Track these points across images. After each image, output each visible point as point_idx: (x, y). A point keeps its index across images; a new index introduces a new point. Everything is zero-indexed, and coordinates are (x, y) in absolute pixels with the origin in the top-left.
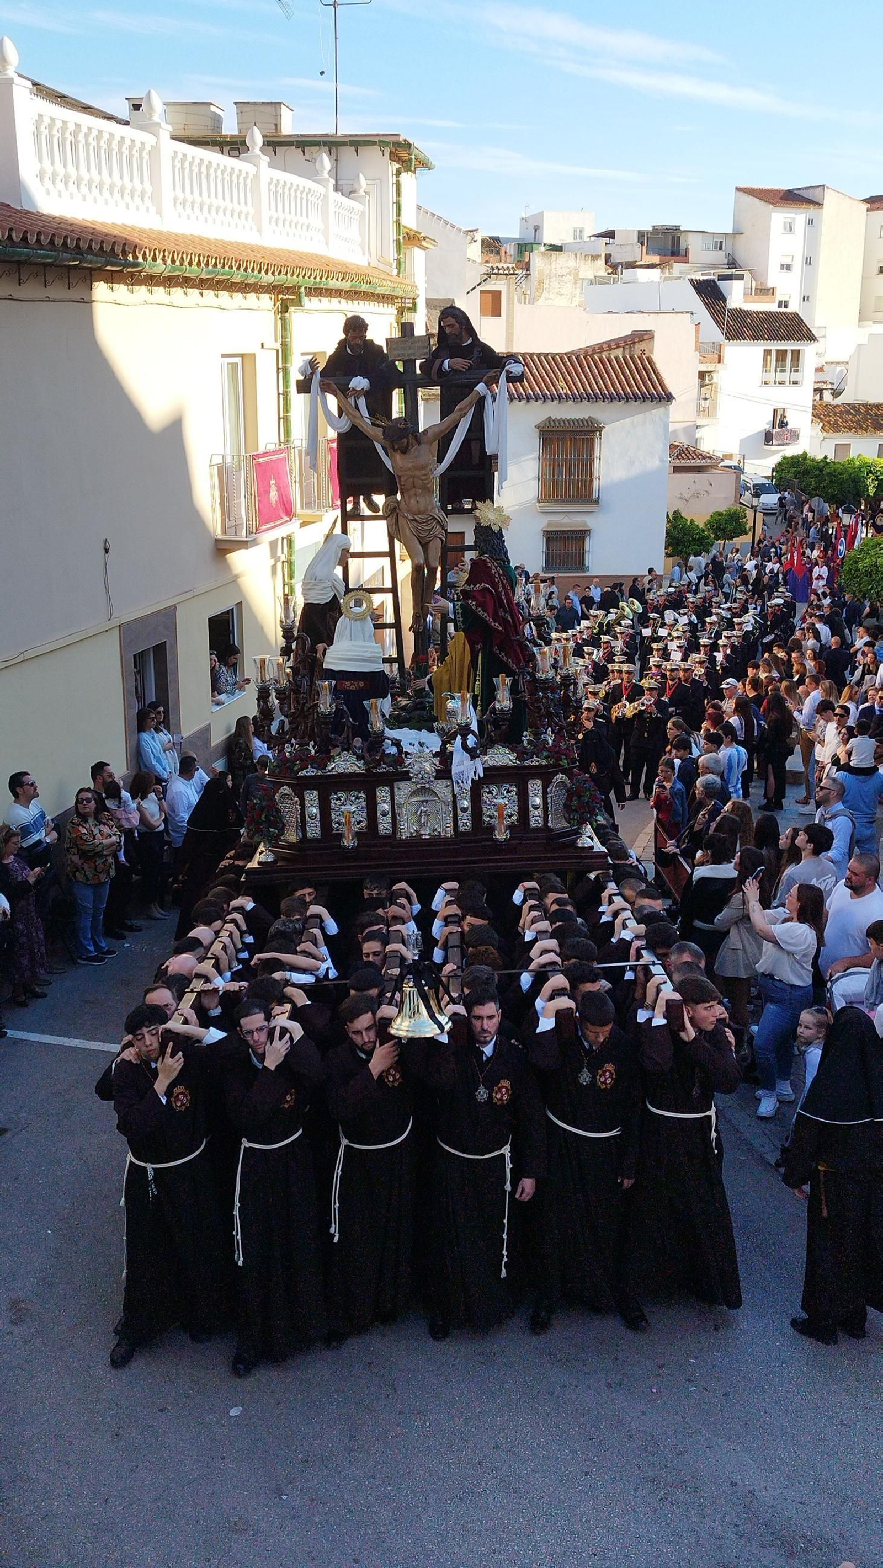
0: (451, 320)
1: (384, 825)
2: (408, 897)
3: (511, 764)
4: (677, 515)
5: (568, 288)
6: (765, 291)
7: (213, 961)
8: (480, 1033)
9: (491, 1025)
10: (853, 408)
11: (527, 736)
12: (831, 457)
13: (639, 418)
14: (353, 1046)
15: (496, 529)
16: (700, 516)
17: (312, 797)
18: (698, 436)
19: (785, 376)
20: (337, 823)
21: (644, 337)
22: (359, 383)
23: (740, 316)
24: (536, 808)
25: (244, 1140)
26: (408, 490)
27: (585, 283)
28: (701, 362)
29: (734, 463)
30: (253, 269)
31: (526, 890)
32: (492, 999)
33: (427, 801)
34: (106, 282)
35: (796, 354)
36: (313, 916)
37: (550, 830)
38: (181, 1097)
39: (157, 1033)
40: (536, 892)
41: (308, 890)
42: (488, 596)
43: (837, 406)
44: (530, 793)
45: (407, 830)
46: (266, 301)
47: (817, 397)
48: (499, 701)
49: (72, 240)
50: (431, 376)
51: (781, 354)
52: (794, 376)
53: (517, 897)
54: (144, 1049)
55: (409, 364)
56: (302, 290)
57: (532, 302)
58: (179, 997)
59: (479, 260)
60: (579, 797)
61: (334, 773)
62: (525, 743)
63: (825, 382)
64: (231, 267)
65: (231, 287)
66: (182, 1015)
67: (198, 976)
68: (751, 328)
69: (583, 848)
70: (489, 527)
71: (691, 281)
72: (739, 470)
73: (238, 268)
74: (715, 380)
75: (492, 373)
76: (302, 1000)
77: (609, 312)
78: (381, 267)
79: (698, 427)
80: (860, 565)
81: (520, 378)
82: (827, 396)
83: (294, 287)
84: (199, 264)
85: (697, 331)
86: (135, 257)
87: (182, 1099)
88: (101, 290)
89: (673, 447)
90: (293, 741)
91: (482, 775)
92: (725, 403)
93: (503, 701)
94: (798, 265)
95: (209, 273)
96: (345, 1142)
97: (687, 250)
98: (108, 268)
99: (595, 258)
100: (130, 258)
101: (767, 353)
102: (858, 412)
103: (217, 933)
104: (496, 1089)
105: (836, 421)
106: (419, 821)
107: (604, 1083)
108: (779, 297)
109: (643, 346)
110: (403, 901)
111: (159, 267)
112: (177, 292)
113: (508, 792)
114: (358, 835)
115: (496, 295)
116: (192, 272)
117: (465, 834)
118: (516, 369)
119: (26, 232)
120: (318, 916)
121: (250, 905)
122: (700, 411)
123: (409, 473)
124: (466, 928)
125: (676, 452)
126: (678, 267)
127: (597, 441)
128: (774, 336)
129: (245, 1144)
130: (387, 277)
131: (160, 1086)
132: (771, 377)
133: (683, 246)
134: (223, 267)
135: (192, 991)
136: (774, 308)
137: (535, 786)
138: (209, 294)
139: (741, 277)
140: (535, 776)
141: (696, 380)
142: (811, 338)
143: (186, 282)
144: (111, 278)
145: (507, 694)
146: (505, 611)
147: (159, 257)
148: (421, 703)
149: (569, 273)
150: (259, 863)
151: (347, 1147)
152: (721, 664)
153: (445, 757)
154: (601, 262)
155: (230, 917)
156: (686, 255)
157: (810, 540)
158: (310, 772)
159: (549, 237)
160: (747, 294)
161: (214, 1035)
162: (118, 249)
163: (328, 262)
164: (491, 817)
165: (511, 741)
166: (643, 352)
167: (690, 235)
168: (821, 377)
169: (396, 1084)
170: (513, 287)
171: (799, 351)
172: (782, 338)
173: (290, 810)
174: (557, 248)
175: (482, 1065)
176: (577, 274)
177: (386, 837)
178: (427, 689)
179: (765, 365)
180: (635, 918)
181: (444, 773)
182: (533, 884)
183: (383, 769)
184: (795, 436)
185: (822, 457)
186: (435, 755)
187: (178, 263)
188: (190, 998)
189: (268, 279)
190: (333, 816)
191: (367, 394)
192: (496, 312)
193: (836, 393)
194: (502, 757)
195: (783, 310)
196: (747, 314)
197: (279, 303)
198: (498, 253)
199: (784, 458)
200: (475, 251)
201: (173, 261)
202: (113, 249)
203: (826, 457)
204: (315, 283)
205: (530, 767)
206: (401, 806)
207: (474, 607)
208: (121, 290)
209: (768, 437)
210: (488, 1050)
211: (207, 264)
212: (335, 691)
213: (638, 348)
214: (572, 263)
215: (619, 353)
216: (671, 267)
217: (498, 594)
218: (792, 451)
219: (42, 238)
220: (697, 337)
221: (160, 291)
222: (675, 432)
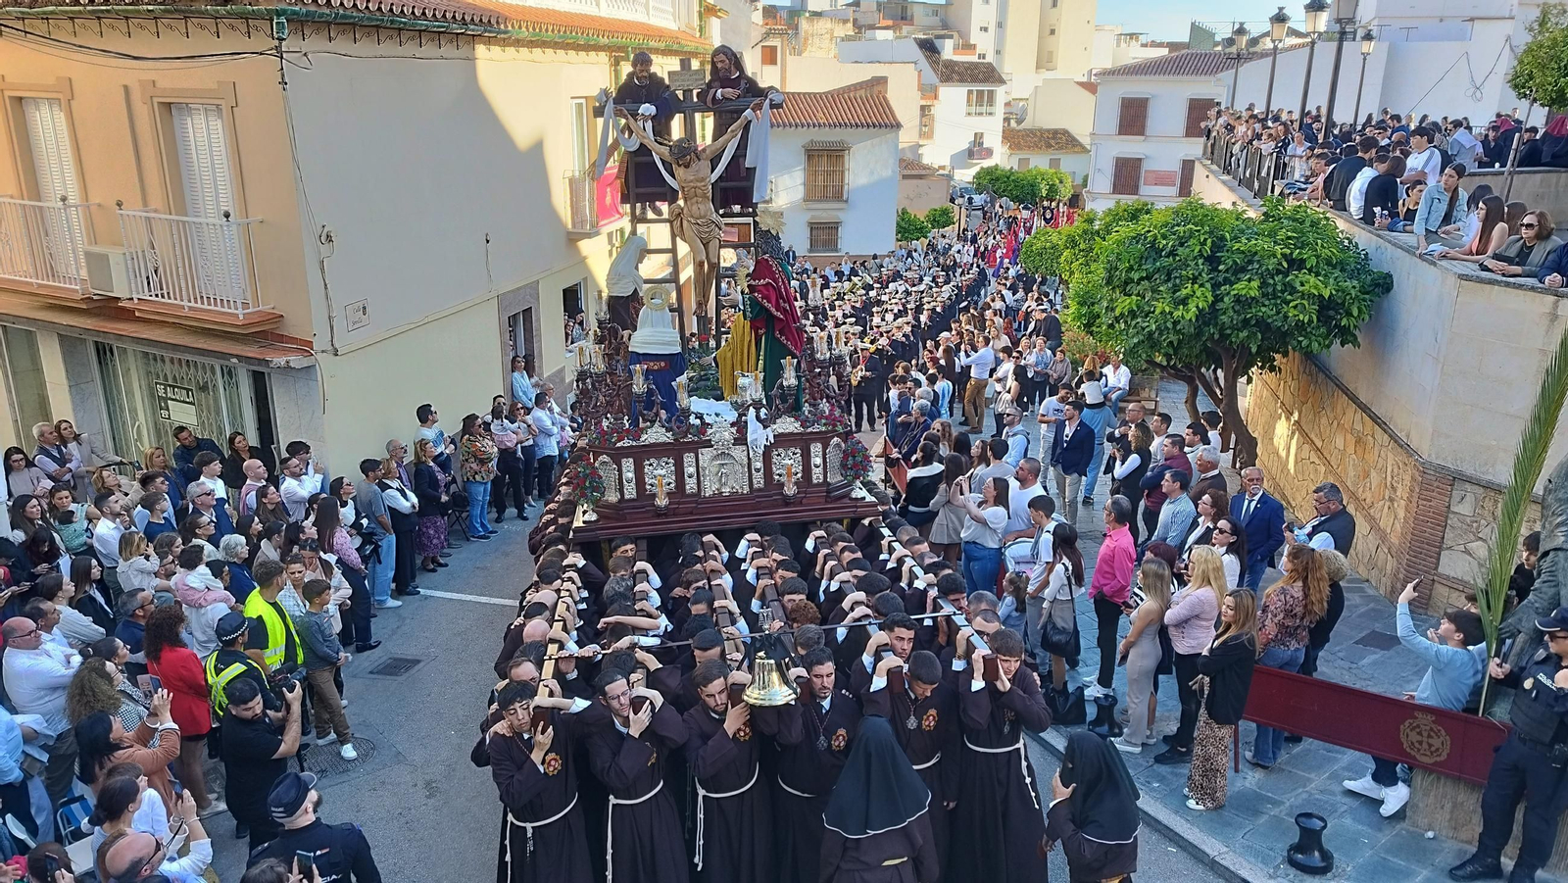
0: (722, 57)
1: (691, 485)
2: (717, 548)
3: (796, 431)
4: (904, 212)
5: (826, 43)
6: (969, 47)
7: (562, 623)
8: (820, 689)
9: (829, 682)
10: (1032, 132)
11: (806, 408)
12: (1016, 167)
13: (876, 141)
14: (706, 708)
15: (774, 233)
16: (920, 213)
17: (628, 464)
18: (920, 152)
19: (983, 109)
20: (651, 485)
21: (882, 81)
22: (648, 109)
23: (950, 65)
24: (817, 466)
25: (611, 797)
26: (691, 199)
27: (838, 40)
28: (922, 98)
29: (946, 172)
30: (593, 35)
31: (817, 538)
32: (830, 660)
33: (726, 464)
34: (485, 44)
35: (991, 93)
36: (640, 571)
37: (829, 484)
38: (553, 763)
39: (528, 707)
40: (824, 540)
41: (630, 546)
42: (770, 288)
43: (1019, 131)
44: (812, 455)
45: (710, 489)
46: (603, 57)
47: (1006, 125)
48: (786, 379)
49: (459, 14)
50: (706, 103)
51: (980, 93)
52: (989, 110)
53: (809, 545)
54: (516, 722)
55: (687, 92)
56: (630, 49)
57: (800, 54)
58: (540, 665)
59: (761, 23)
60: (854, 457)
61: (647, 443)
62: (806, 413)
63: (1012, 113)
64: (577, 33)
65: (577, 48)
66: (547, 686)
67: (552, 641)
68: (959, 74)
69: (856, 499)
70: (769, 231)
71: (915, 39)
72: (950, 177)
73: (582, 34)
74: (932, 112)
75: (757, 100)
76: (654, 664)
77: (856, 62)
78: (688, 30)
79: (922, 146)
80: (1034, 248)
81: (779, 106)
82: (1013, 123)
83: (624, 47)
84: (553, 31)
85: (919, 76)
86: (506, 27)
87: (555, 765)
88: (481, 50)
89: (901, 161)
90: (609, 415)
91: (773, 441)
92: (939, 128)
93: (790, 379)
94: (992, 28)
95: (560, 37)
96: (701, 792)
97: (912, 16)
98: (486, 34)
99: (845, 21)
100: (502, 27)
101: (970, 92)
102: (1035, 135)
103: (558, 591)
104: (834, 737)
105: (1019, 142)
106: (720, 480)
107: (929, 726)
108: (979, 51)
109: (880, 88)
110: (715, 553)
111: (524, 33)
112: (537, 51)
113: (794, 454)
114: (669, 494)
115: (774, 49)
116: (549, 36)
117: (760, 490)
118: (778, 99)
119: (425, 8)
120: (644, 571)
121: (581, 563)
122: (922, 135)
123: (692, 184)
124: (778, 580)
125: (904, 164)
126: (905, 29)
127: (846, 157)
128: (975, 80)
129: (613, 800)
130: (691, 39)
131: (536, 756)
132: (973, 109)
133: (909, 14)
134: (571, 33)
135: (550, 659)
136: (974, 59)
137: (816, 448)
138: (560, 52)
139: (951, 37)
140: (815, 440)
141: (918, 112)
142: (1002, 82)
143: (543, 44)
144: (489, 42)
145: (793, 374)
146: (785, 302)
147: (524, 25)
148: (705, 375)
149: (827, 33)
150: (584, 522)
151: (704, 796)
152: (926, 324)
153: (740, 426)
154: (850, 25)
155: (567, 575)
156: (912, 19)
157: (999, 229)
158: (626, 443)
159: (811, 7)
160: (956, 48)
161: (580, 704)
162: (493, 21)
163: (649, 27)
164: (780, 475)
165: (794, 410)
166: (880, 92)
167: (915, 5)
168: (1009, 110)
169: (747, 738)
170: (786, 43)
171: (992, 91)
172: (981, 81)
173: (608, 475)
174: (818, 15)
175: (822, 717)
176: (832, 34)
177: (692, 495)
178: (713, 364)
179: (968, 101)
180: (919, 565)
181: (741, 440)
182: (821, 533)
183: (690, 438)
184: (989, 153)
185: (1009, 168)
186: (733, 425)
187: (537, 30)
188: (549, 667)
189: (604, 41)
190: (647, 479)
191: (653, 118)
192: (773, 62)
193: (1019, 122)
194: (787, 425)
195: (981, 61)
196: (956, 63)
197: (612, 59)
198: (775, 17)
199: (982, 168)
200: (757, 17)
201: (534, 29)
202: (489, 21)
203: (1012, 168)
204: (639, 44)
205: (812, 433)
206: (704, 469)
207: (760, 300)
208: (496, 50)
209: (970, 154)
210: (826, 704)
211: (559, 31)
212: (647, 373)
213: (876, 89)
214: (829, 25)
215: (862, 92)
216: (901, 29)
217: (779, 288)
218: (987, 163)
219: (437, 13)
220: (919, 80)
221: (524, 51)
222: (903, 149)
